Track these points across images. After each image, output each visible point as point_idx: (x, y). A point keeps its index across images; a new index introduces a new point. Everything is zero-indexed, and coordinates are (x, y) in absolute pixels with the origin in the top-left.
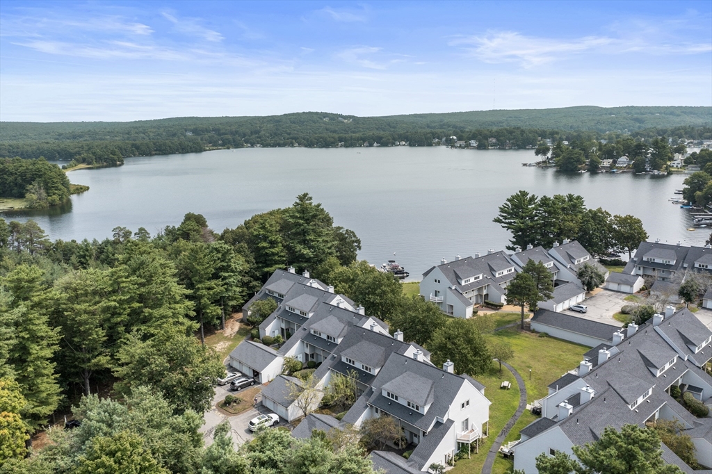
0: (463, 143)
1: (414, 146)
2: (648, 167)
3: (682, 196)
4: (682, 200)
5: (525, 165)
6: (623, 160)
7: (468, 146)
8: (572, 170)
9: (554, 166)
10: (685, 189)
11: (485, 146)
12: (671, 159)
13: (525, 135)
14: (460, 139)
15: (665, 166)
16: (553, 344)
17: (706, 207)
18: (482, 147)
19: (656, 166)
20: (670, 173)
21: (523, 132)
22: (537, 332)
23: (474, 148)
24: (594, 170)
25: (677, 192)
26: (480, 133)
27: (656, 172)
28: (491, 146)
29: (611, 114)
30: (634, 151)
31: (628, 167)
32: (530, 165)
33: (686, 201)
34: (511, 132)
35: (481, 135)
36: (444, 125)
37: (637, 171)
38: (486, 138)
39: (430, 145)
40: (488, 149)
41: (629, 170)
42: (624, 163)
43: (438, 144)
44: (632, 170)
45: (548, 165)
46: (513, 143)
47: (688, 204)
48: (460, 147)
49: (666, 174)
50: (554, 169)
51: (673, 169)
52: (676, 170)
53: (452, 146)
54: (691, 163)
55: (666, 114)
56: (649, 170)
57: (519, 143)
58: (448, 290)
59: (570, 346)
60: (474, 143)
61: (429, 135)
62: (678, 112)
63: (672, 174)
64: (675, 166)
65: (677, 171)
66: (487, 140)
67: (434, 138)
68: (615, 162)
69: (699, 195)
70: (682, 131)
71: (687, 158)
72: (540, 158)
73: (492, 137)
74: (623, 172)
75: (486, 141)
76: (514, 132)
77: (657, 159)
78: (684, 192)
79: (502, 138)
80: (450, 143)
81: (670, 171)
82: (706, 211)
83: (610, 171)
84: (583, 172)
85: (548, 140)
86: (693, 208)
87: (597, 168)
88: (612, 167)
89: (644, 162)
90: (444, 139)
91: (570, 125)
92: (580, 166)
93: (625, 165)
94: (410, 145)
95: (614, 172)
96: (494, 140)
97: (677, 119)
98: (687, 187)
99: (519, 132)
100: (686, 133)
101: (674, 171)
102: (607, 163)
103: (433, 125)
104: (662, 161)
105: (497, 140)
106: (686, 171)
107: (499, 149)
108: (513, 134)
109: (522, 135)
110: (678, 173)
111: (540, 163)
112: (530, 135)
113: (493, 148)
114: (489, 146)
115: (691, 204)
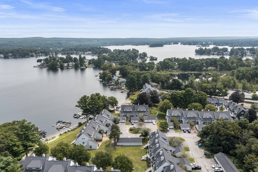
5: (34, 67)
8: (55, 68)
9: (47, 67)
11: (7, 57)
12: (85, 62)
15: (84, 65)
16: (127, 148)
19: (82, 65)
22: (120, 146)
23: (2, 58)
27: (82, 67)
28: (10, 57)
29: (49, 41)
32: (37, 67)
34: (18, 51)
35: (4, 52)
37: (76, 67)
38: (7, 53)
44: (74, 67)
46: (19, 55)
50: (47, 68)
54: (91, 63)
55: (67, 41)
56: (80, 66)
57: (22, 55)
58: (89, 141)
59: (132, 147)
60: (2, 55)
62: (70, 40)
64: (87, 65)
66: (8, 54)
68: (68, 64)
69: (106, 79)
73: (9, 53)
74: (72, 68)
77: (82, 63)
79: (14, 53)
81: (86, 67)
82: (109, 83)
85: (34, 53)
87: (63, 67)
89: (78, 64)
91: (36, 45)
92: (57, 67)
93: (72, 65)
95: (69, 68)
96: (11, 54)
97: (71, 43)
99: (21, 50)
102: (66, 65)
107: (14, 57)
108: (19, 52)
109: (23, 52)
110: (88, 67)
111: (39, 66)
112: (26, 52)
113: (11, 57)
114: (9, 57)
115: (104, 81)
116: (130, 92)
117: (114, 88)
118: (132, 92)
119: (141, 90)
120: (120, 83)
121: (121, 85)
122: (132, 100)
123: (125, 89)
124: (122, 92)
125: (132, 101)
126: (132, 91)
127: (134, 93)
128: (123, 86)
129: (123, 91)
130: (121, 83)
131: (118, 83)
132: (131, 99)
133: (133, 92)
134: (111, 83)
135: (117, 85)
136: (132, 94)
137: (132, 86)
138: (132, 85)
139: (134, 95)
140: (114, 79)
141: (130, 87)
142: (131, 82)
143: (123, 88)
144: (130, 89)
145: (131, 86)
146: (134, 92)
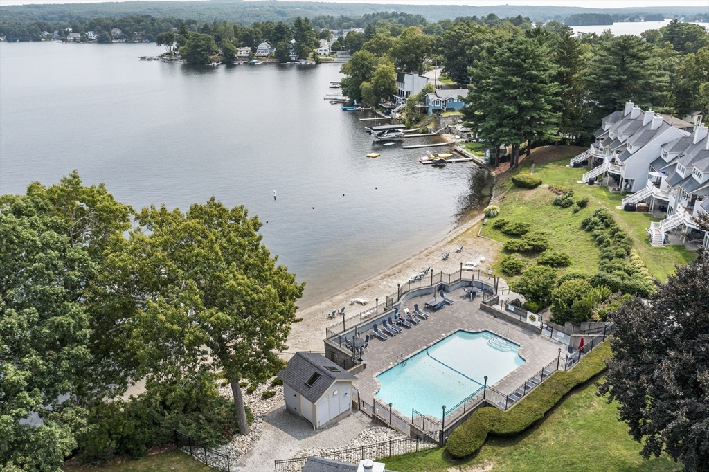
0: (78, 35)
1: (15, 41)
2: (293, 55)
3: (340, 91)
4: (341, 97)
5: (143, 58)
6: (264, 47)
7: (85, 39)
8: (202, 63)
9: (181, 59)
10: (343, 80)
11: (107, 39)
12: (318, 45)
13: (156, 24)
14: (75, 31)
15: (312, 53)
17: (377, 107)
18: (103, 40)
19: (302, 54)
20: (318, 62)
21: (153, 20)
23: (92, 41)
24: (230, 62)
25: (332, 85)
26: (99, 22)
27: (303, 62)
28: (116, 39)
29: (254, 7)
30: (276, 34)
31: (270, 56)
32: (150, 59)
33: (348, 99)
34: (139, 22)
35: (100, 25)
36: (64, 17)
37: (281, 61)
38: (107, 28)
39: (37, 39)
40: (112, 43)
41: (272, 60)
42: (265, 51)
43: (49, 38)
44: (275, 60)
45: (173, 58)
46: (142, 35)
47: (351, 104)
48: (75, 41)
49: (314, 63)
50: (182, 63)
51: (321, 57)
52: (325, 58)
53: (64, 40)
54: (339, 49)
55: (306, 8)
56: (294, 59)
57: (150, 34)
60: (92, 35)
61: (33, 27)
62: (316, 7)
63: (320, 63)
64: (323, 54)
65: (326, 60)
66: (109, 31)
67: (42, 31)
68: (254, 50)
69: (366, 88)
70: (322, 20)
71: (334, 43)
72: (164, 49)
73: (115, 27)
74: (265, 63)
75: (106, 33)
76: (143, 21)
77: (302, 45)
78: (343, 84)
79: (127, 28)
80: (63, 37)
81: (318, 60)
82: (379, 113)
83: (250, 63)
84: (216, 64)
86: (359, 110)
87: (234, 58)
88: (250, 57)
89: (287, 50)
90: (56, 32)
92: (212, 57)
93: (266, 54)
94: (8, 40)
95: (253, 64)
96: (118, 32)
97: (316, 13)
98: (345, 76)
99: (148, 21)
100: (326, 23)
101: (322, 60)
102: (244, 52)
103: (50, 16)
104: (307, 47)
105: (123, 32)
106: (336, 59)
107: (126, 42)
108: (142, 23)
109: (153, 25)
110: (327, 61)
111: (162, 56)
112: (162, 24)
113: (118, 41)
114: (112, 39)
115: (356, 103)
116: (493, 163)
117: (393, 135)
118: (504, 167)
119: (582, 157)
120: (435, 111)
121: (438, 124)
122: (508, 233)
123: (459, 148)
124: (439, 164)
125: (507, 251)
126: (504, 159)
127: (525, 175)
128: (450, 131)
129: (442, 155)
130: (438, 111)
131: (425, 111)
132: (498, 227)
133: (515, 168)
134: (388, 112)
135: (418, 121)
136: (509, 184)
137: (511, 117)
138: (512, 109)
139: (529, 195)
140: (405, 90)
141: (500, 125)
142: (509, 84)
143: (449, 138)
144: (493, 144)
145: (504, 117)
146: (527, 164)
